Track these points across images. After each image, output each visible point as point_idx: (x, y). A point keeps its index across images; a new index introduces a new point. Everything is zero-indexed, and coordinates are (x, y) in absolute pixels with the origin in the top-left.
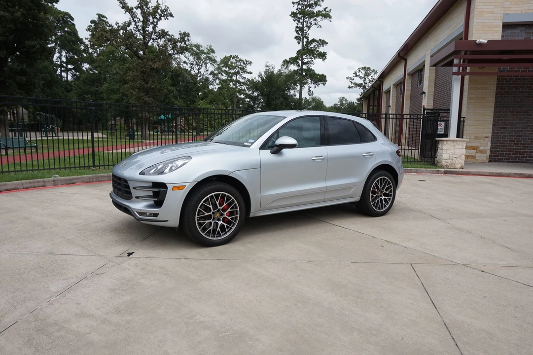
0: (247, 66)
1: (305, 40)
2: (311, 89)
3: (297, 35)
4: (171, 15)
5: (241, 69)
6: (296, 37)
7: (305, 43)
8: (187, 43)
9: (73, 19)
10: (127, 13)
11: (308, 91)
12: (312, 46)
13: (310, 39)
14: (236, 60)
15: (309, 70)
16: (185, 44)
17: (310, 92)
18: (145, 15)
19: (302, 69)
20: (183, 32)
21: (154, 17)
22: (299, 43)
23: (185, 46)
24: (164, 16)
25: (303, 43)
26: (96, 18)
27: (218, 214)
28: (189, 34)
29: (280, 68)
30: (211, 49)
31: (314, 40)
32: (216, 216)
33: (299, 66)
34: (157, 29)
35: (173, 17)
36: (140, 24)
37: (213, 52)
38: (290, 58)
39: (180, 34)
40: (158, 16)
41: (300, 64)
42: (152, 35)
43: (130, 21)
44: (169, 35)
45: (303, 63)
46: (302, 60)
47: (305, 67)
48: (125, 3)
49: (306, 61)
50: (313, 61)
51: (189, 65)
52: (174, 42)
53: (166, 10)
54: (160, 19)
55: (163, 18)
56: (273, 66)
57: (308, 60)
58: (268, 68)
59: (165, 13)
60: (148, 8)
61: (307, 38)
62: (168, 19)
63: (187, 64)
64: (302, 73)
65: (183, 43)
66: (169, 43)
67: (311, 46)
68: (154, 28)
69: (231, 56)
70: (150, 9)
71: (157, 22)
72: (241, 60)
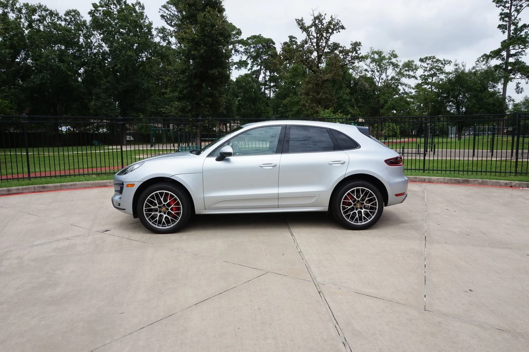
0: (446, 65)
1: (513, 27)
2: (519, 85)
3: (501, 23)
4: (343, 28)
5: (438, 70)
6: (500, 26)
7: (512, 31)
8: (359, 52)
9: (274, 43)
10: (304, 32)
11: (516, 87)
12: (523, 33)
13: (520, 25)
14: (432, 61)
15: (518, 62)
16: (357, 53)
17: (519, 90)
18: (319, 31)
19: (507, 64)
20: (354, 42)
21: (327, 32)
22: (504, 32)
23: (357, 55)
24: (336, 30)
25: (509, 31)
26: (288, 40)
27: (164, 209)
28: (360, 43)
29: (474, 65)
30: (393, 54)
31: (525, 26)
32: (162, 210)
33: (503, 59)
34: (329, 43)
35: (345, 29)
36: (315, 40)
37: (396, 56)
38: (491, 52)
39: (351, 44)
40: (330, 31)
41: (505, 58)
42: (324, 49)
43: (306, 39)
44: (341, 47)
45: (509, 56)
46: (508, 51)
47: (511, 60)
48: (303, 24)
49: (513, 52)
50: (524, 51)
51: (370, 72)
52: (346, 52)
53: (338, 24)
54: (332, 33)
55: (335, 32)
56: (464, 64)
57: (517, 51)
58: (457, 67)
59: (337, 27)
60: (323, 25)
61: (516, 24)
62: (339, 32)
63: (368, 72)
64: (507, 67)
65: (354, 52)
66: (341, 54)
67: (521, 34)
68: (326, 43)
69: (427, 57)
70: (324, 25)
71: (329, 37)
72: (438, 61)
